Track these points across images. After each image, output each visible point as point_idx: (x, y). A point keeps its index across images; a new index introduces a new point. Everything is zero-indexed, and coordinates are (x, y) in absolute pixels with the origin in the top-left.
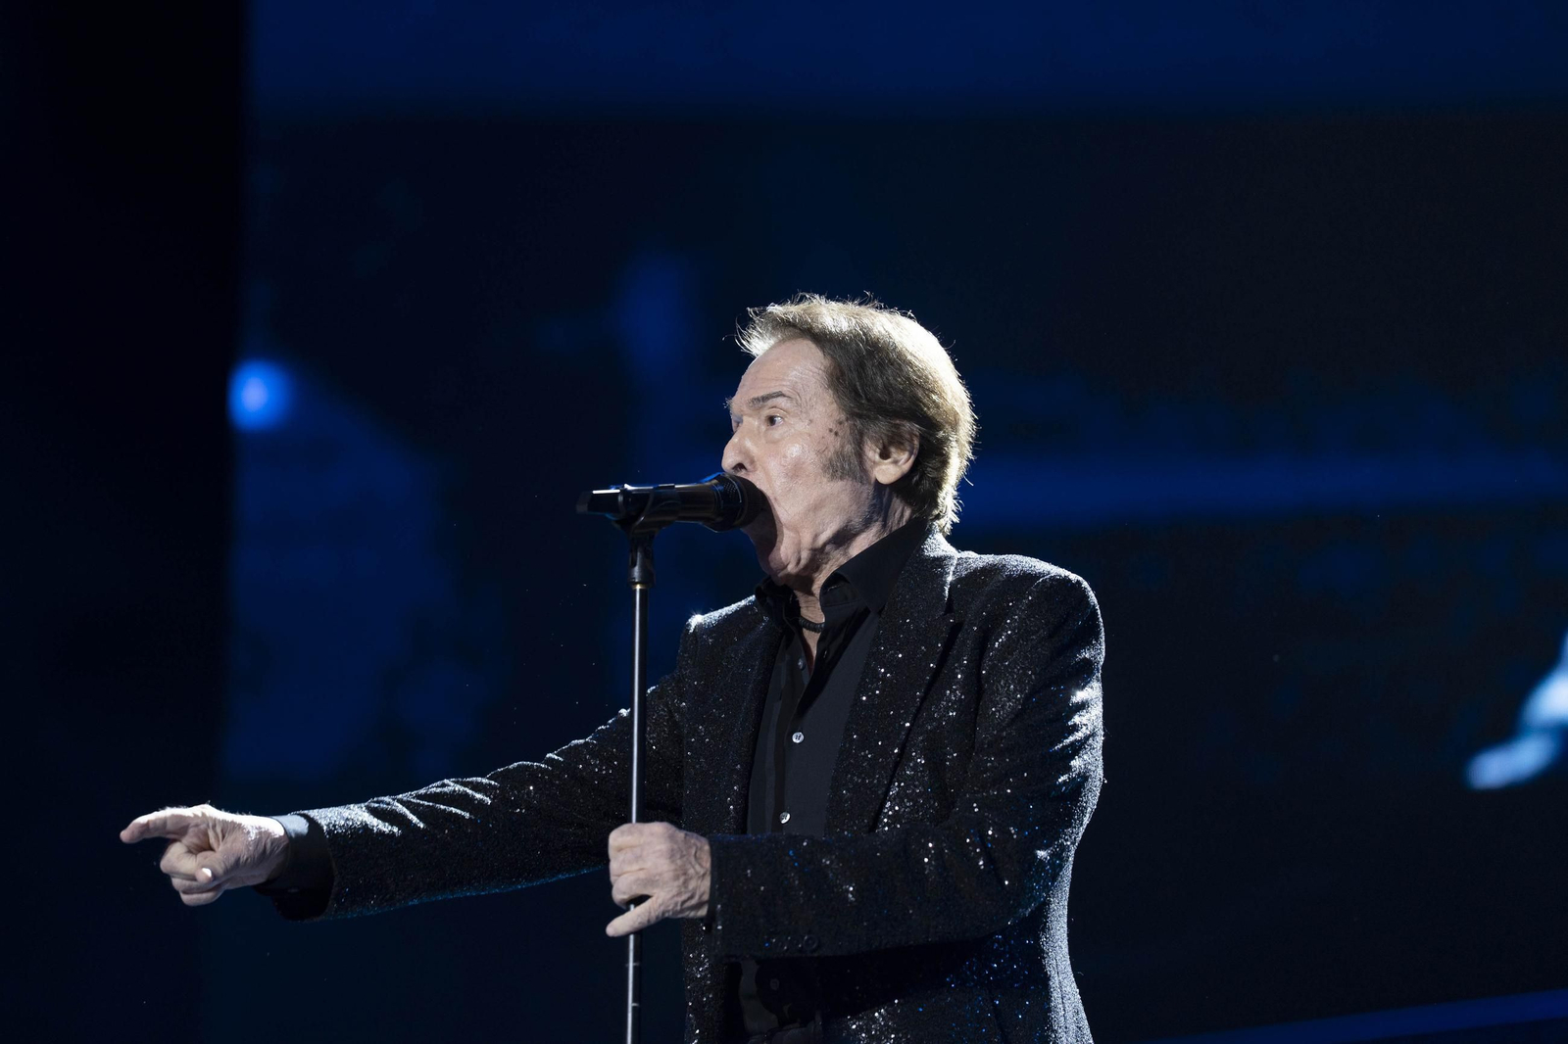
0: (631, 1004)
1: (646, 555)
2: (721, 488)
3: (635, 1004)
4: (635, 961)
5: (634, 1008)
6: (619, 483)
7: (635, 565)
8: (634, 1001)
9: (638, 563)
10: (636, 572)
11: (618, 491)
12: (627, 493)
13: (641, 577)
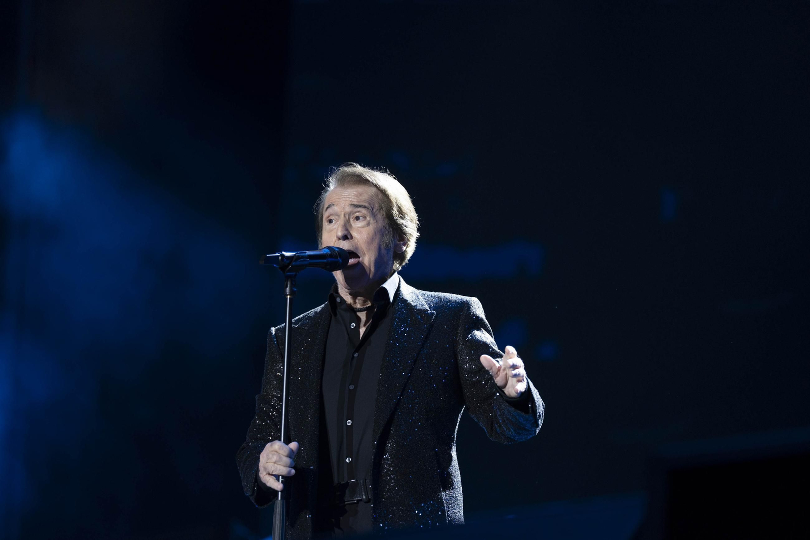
1: (292, 282)
2: (330, 253)
6: (279, 252)
9: (289, 286)
10: (288, 290)
11: (279, 255)
12: (283, 256)
13: (290, 292)
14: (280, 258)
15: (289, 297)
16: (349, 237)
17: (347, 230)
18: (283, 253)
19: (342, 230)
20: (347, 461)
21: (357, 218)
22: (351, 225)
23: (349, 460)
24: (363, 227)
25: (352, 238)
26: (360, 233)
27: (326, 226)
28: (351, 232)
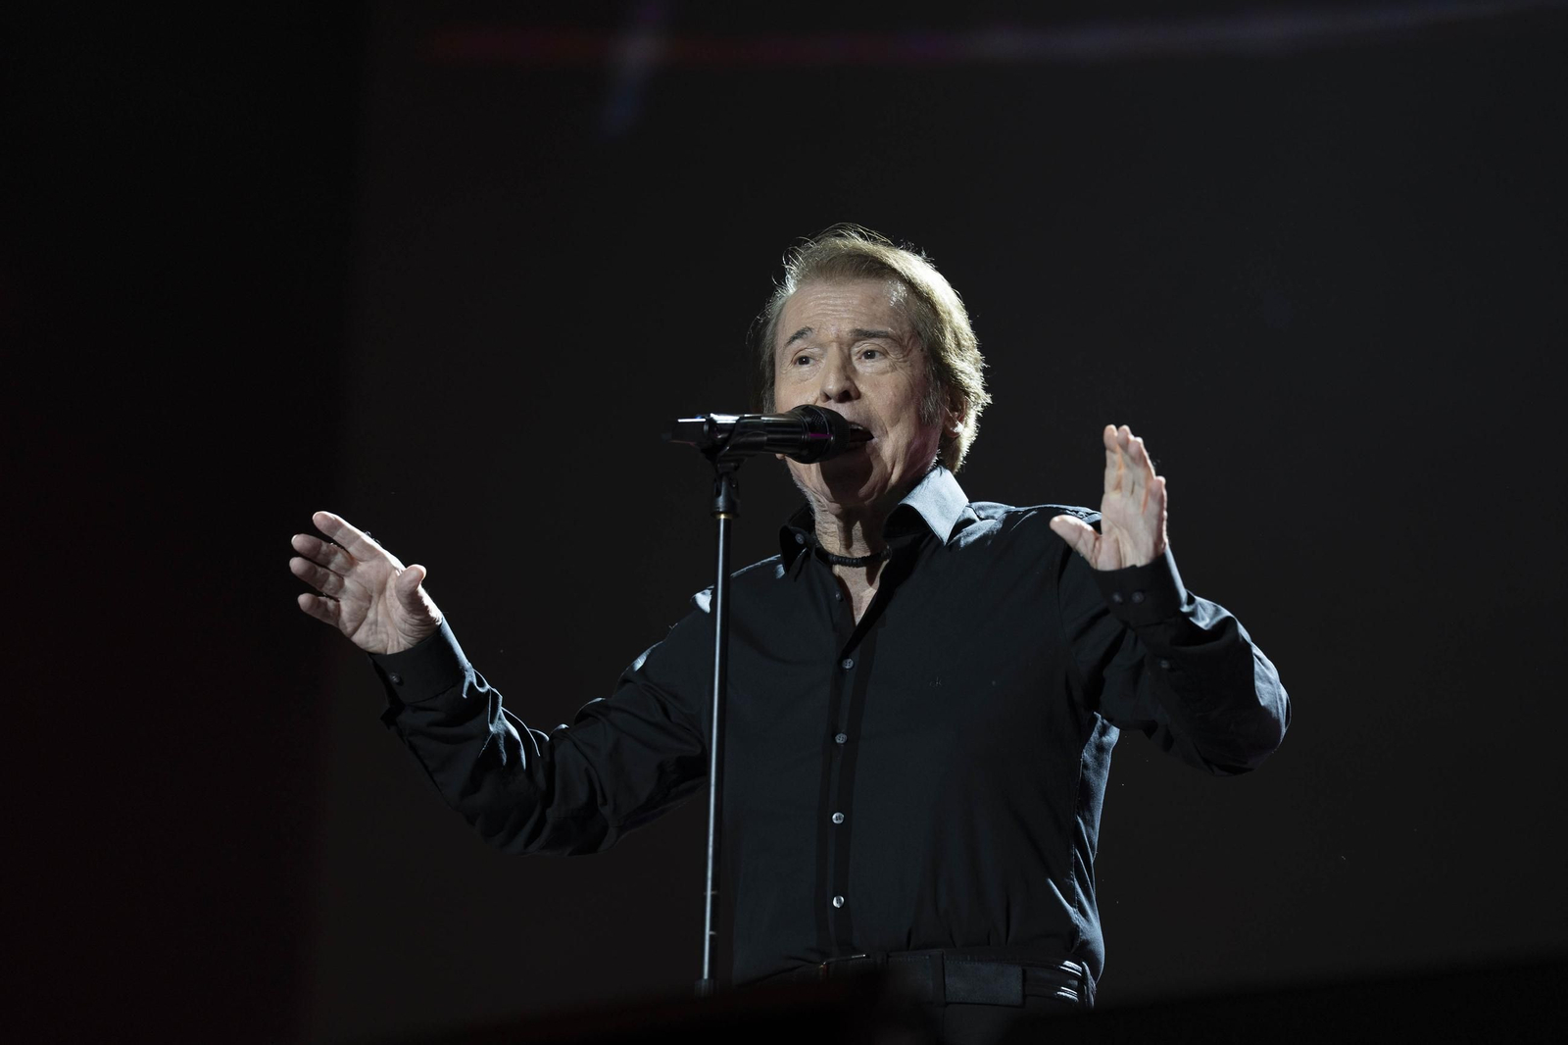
0: (708, 932)
1: (729, 485)
2: (808, 419)
3: (712, 933)
4: (713, 890)
5: (711, 937)
6: (705, 413)
7: (719, 494)
8: (712, 929)
9: (723, 492)
10: (721, 501)
11: (704, 420)
12: (712, 422)
13: (725, 507)
14: (706, 428)
15: (722, 517)
16: (853, 394)
18: (712, 415)
19: (838, 380)
20: (835, 903)
21: (869, 355)
22: (855, 371)
23: (839, 901)
24: (884, 373)
25: (859, 396)
26: (875, 386)
28: (857, 383)
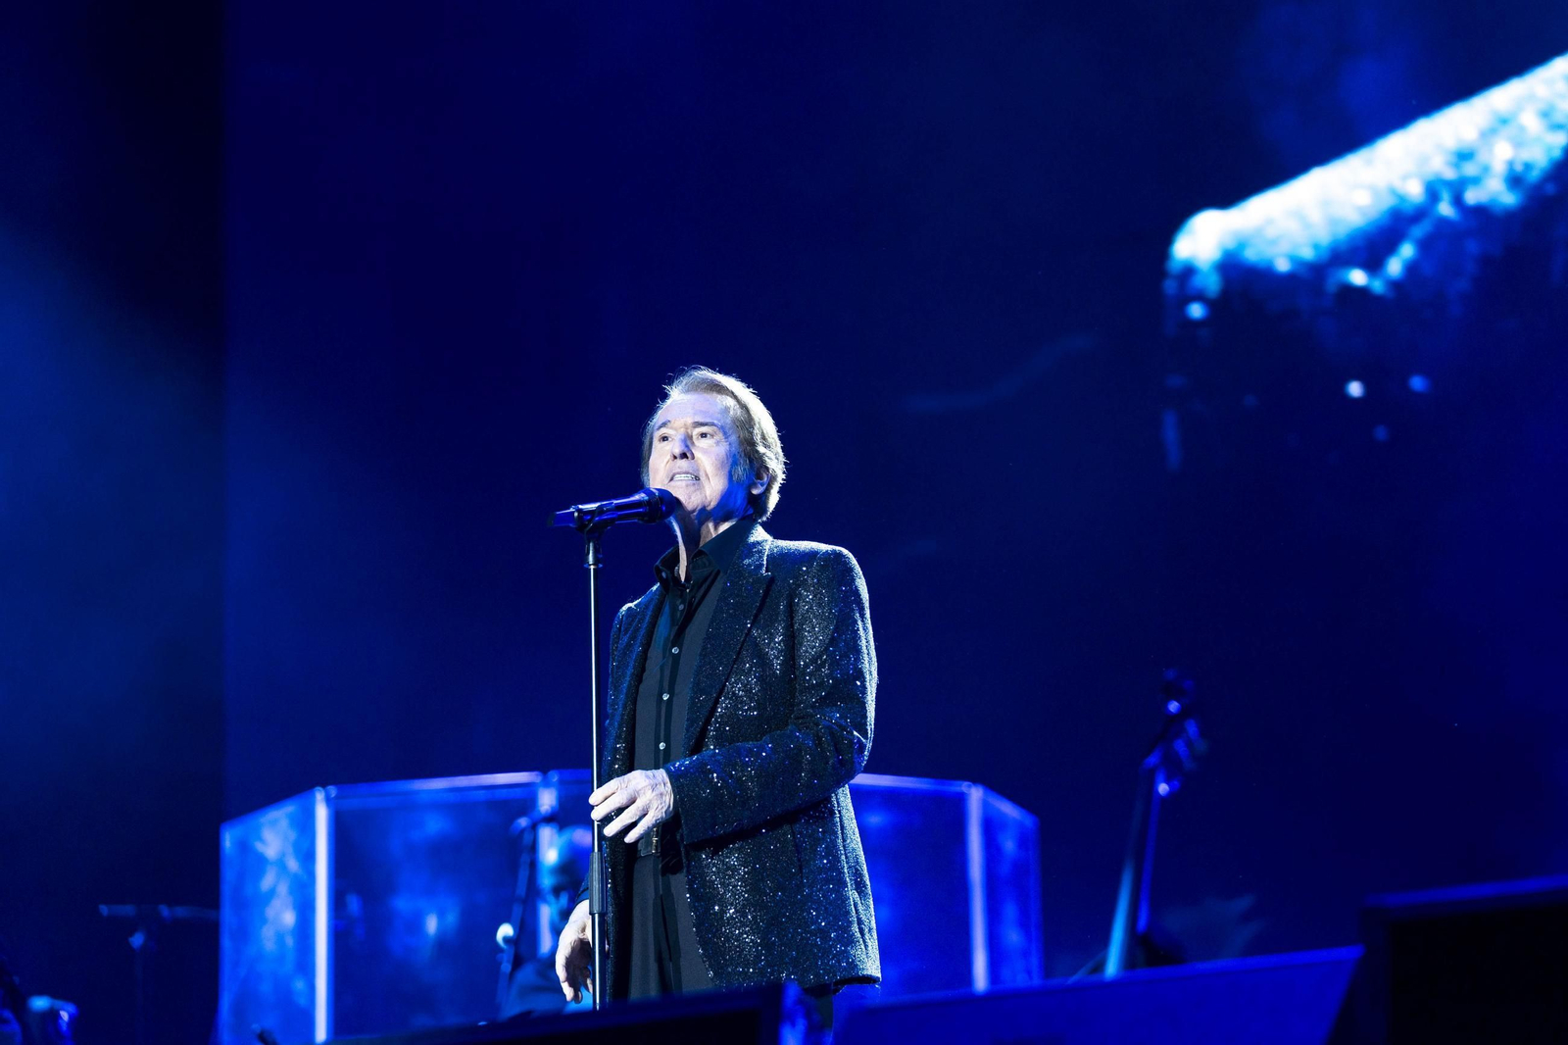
2: (647, 498)
7: (588, 553)
9: (591, 552)
10: (591, 558)
12: (581, 511)
13: (593, 561)
14: (576, 514)
15: (592, 567)
16: (688, 455)
17: (687, 446)
18: (580, 506)
19: (680, 448)
21: (704, 435)
24: (711, 446)
25: (693, 458)
26: (705, 454)
27: (657, 446)
